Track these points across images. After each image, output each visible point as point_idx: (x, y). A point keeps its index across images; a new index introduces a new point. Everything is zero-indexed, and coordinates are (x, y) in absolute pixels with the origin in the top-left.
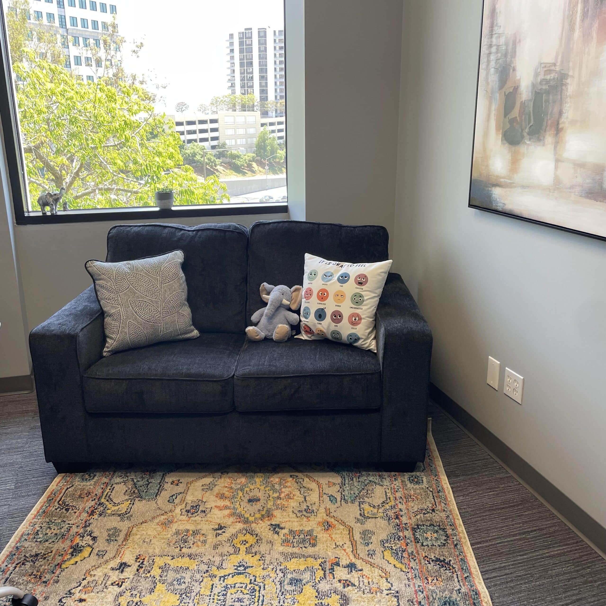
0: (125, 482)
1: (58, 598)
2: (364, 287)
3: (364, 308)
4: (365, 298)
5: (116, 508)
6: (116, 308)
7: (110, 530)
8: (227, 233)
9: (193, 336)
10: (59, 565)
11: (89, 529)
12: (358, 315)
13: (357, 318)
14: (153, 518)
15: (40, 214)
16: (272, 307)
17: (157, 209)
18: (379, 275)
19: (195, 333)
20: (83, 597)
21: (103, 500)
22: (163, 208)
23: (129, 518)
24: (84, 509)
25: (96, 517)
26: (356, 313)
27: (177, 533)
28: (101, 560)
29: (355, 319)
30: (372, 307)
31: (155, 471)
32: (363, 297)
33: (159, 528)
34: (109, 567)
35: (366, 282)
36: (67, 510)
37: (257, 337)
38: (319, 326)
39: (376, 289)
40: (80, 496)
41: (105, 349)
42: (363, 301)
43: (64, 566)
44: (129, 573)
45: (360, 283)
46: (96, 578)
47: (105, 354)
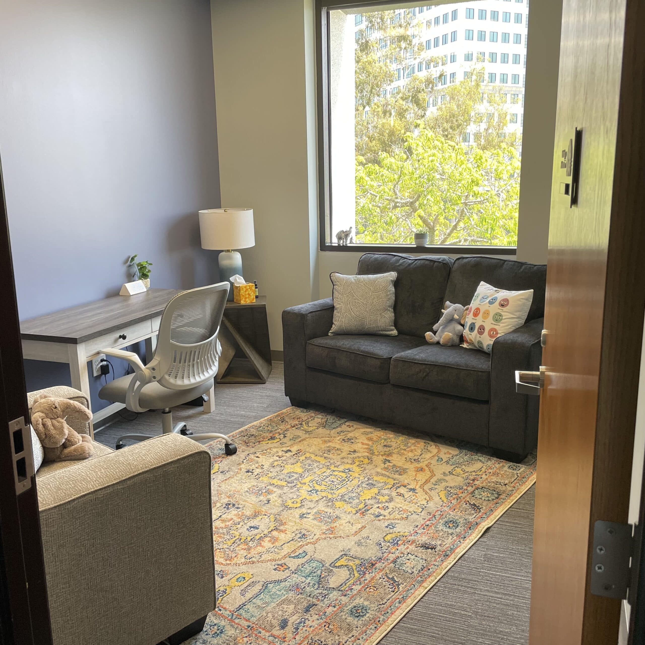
0: (322, 419)
1: (248, 453)
2: (505, 309)
3: (502, 325)
4: (504, 318)
5: (307, 428)
6: (340, 304)
7: (295, 436)
8: (436, 263)
9: (391, 334)
10: (259, 442)
11: (286, 432)
12: (495, 330)
13: (495, 333)
14: (322, 437)
15: (337, 245)
16: (445, 319)
17: (415, 246)
18: (519, 300)
19: (395, 332)
20: (260, 456)
21: (304, 423)
22: (419, 245)
23: (309, 434)
24: (291, 424)
25: (294, 428)
26: (494, 329)
27: (328, 447)
28: (281, 446)
29: (493, 333)
30: (508, 325)
31: (343, 418)
32: (502, 316)
33: (321, 442)
34: (282, 449)
35: (507, 305)
36: (282, 422)
37: (431, 341)
38: (470, 336)
39: (516, 312)
40: (294, 418)
41: (330, 331)
42: (502, 319)
43: (261, 443)
44: (289, 454)
45: (502, 306)
46: (272, 451)
47: (329, 334)
